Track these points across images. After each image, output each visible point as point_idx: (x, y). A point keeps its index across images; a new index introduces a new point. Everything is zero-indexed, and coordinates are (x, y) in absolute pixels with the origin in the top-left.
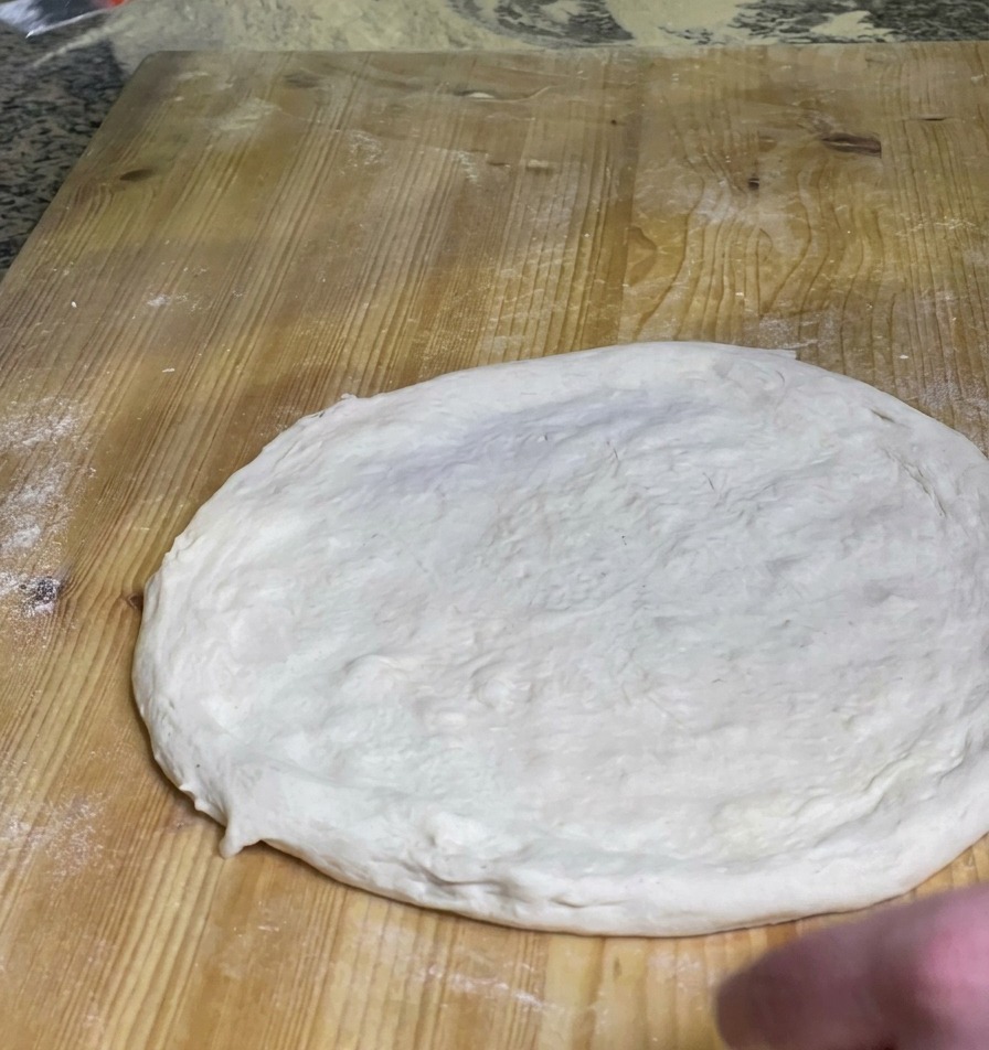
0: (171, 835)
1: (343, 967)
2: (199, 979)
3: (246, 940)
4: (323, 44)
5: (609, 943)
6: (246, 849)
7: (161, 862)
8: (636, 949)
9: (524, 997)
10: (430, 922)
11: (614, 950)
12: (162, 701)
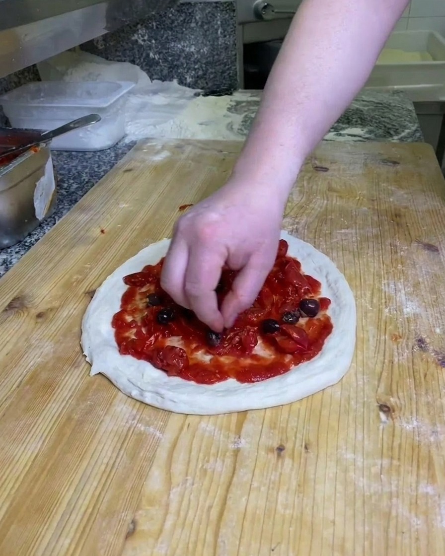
0: (73, 369)
1: (108, 418)
2: (65, 417)
3: (83, 406)
4: (189, 137)
5: (188, 416)
6: (96, 375)
7: (67, 378)
8: (197, 419)
9: (158, 434)
10: (138, 404)
11: (190, 418)
12: (87, 326)
